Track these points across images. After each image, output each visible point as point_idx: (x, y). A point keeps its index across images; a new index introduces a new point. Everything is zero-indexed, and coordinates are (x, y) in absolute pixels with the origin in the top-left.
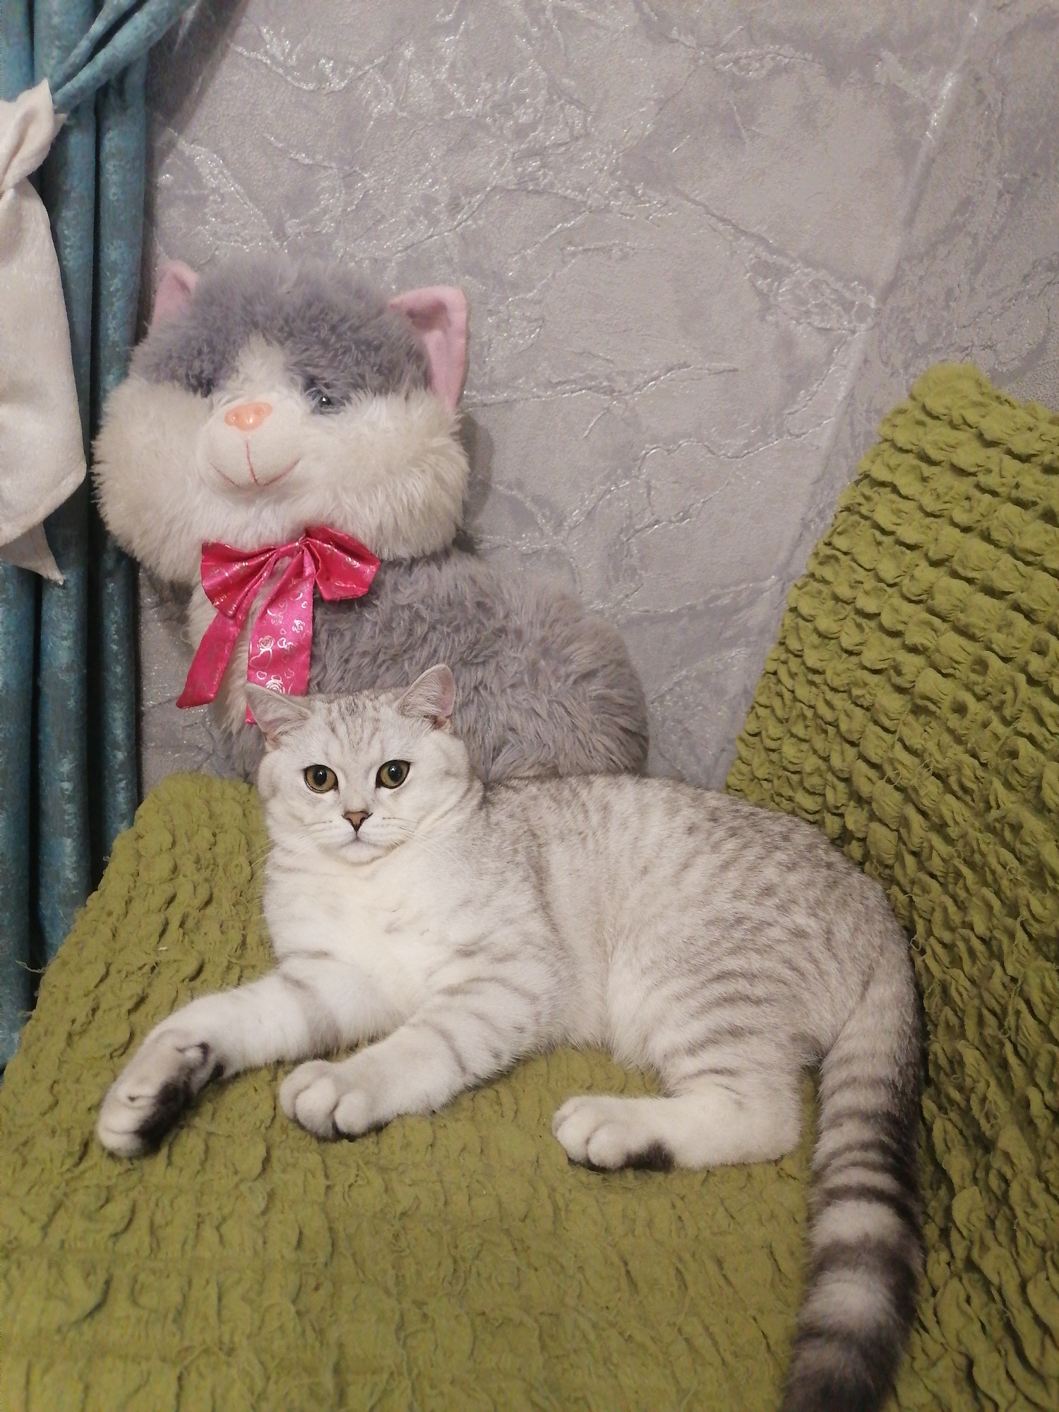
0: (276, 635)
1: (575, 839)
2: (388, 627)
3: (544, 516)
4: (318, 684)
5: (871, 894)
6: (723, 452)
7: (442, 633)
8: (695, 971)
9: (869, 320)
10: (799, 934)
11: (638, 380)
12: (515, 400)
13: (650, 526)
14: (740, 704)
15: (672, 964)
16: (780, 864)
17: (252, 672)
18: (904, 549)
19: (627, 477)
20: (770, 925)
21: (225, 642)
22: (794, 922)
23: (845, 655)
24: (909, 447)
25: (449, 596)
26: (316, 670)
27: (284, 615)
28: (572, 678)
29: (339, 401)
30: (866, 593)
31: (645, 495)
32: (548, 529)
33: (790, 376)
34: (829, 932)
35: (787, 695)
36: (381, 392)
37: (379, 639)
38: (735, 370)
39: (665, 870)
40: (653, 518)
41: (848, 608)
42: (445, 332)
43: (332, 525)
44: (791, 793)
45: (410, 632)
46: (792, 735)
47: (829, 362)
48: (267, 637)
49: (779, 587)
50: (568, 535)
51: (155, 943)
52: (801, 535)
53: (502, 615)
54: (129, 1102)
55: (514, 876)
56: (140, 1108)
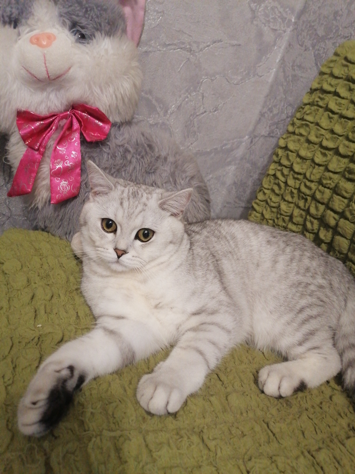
0: (63, 159)
2: (114, 156)
3: (160, 107)
4: (86, 184)
5: (338, 265)
6: (233, 82)
7: (137, 158)
9: (291, 27)
10: (321, 287)
11: (201, 46)
12: (150, 52)
13: (202, 113)
14: (232, 188)
16: (309, 257)
17: (52, 178)
18: (347, 120)
19: (195, 91)
20: (310, 284)
21: (34, 163)
22: (318, 282)
23: (317, 167)
24: (341, 76)
25: (137, 141)
26: (84, 177)
27: (66, 149)
28: (188, 179)
29: (89, 37)
30: (327, 139)
31: (201, 100)
32: (162, 114)
33: (260, 50)
34: (331, 284)
35: (282, 185)
36: (108, 35)
37: (111, 161)
38: (240, 45)
39: (267, 264)
40: (204, 110)
41: (316, 146)
42: (132, 8)
43: (87, 104)
44: (284, 224)
45: (124, 157)
46: (285, 200)
47: (275, 45)
48: (59, 160)
49: (249, 140)
50: (170, 116)
51: (33, 323)
52: (260, 119)
53: (157, 151)
54: (33, 406)
55: (210, 276)
56: (40, 407)
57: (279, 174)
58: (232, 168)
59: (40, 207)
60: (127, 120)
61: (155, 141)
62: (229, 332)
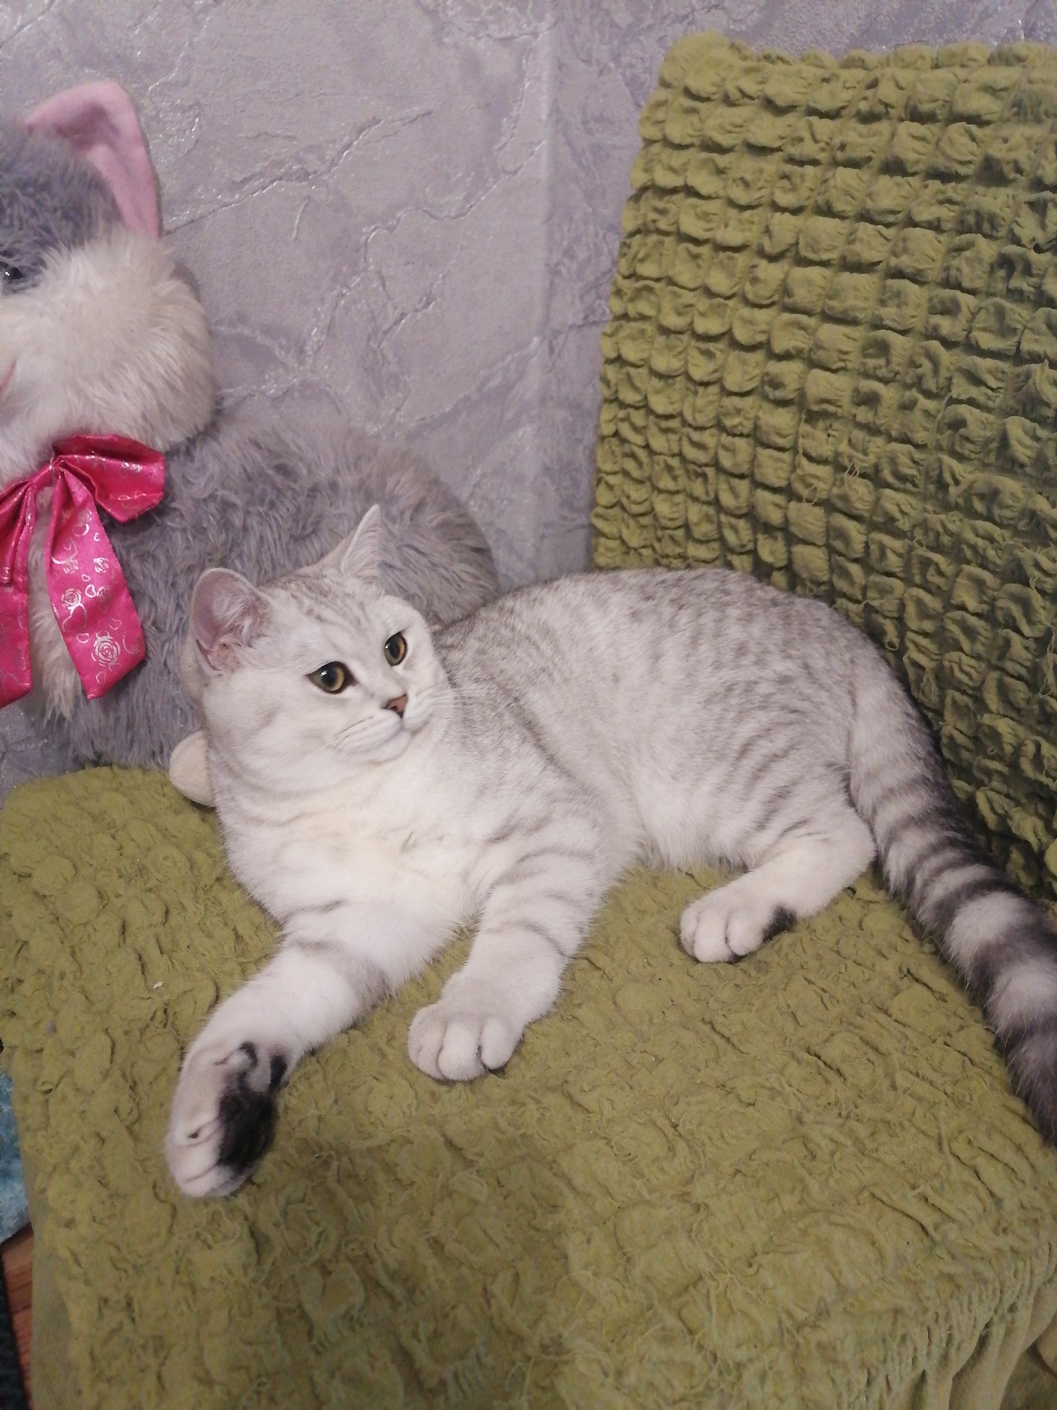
0: (80, 586)
1: (543, 677)
2: (200, 531)
3: (281, 347)
4: (154, 624)
5: (819, 614)
6: (445, 213)
7: (259, 514)
8: (720, 757)
9: (548, 16)
10: (784, 680)
11: (329, 155)
12: (201, 217)
13: (397, 323)
14: (544, 484)
15: (699, 759)
16: (739, 619)
17: (70, 639)
18: (729, 253)
19: (356, 273)
20: (756, 683)
21: (14, 616)
22: (774, 671)
23: (701, 389)
24: (688, 141)
25: (245, 470)
26: (145, 608)
27: (77, 557)
28: (408, 515)
29: (31, 270)
30: (702, 314)
31: (381, 289)
32: (291, 361)
33: (487, 105)
34: (806, 666)
35: (642, 454)
36: (74, 243)
37: (197, 546)
38: (429, 113)
39: (638, 670)
40: (398, 312)
41: (685, 338)
42: (112, 146)
43: (87, 431)
44: (678, 550)
45: (226, 525)
46: (660, 491)
47: (521, 79)
48: (69, 591)
49: (545, 348)
50: (315, 360)
51: (143, 984)
52: (552, 283)
53: (305, 472)
54: (193, 1141)
55: (513, 742)
56: (208, 1138)
57: (625, 430)
58: (526, 432)
59: (67, 714)
60: (201, 428)
61: (295, 449)
62: (587, 856)
